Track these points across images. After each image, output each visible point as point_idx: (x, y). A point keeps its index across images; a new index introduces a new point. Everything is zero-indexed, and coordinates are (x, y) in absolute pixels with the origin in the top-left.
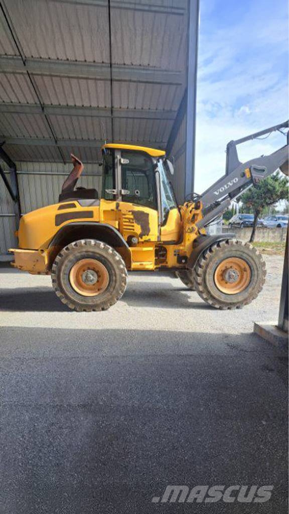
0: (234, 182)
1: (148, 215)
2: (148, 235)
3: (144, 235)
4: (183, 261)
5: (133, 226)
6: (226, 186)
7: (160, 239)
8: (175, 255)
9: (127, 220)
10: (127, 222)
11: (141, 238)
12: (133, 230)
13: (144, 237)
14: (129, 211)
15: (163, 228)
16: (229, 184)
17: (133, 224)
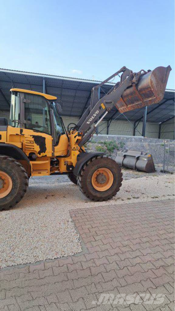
0: (97, 113)
1: (44, 138)
2: (45, 152)
3: (42, 152)
4: (71, 169)
5: (33, 146)
6: (92, 117)
7: (54, 155)
8: (65, 164)
9: (29, 142)
10: (29, 143)
11: (40, 154)
12: (34, 149)
13: (41, 154)
14: (31, 136)
15: (56, 148)
16: (94, 115)
17: (33, 145)
